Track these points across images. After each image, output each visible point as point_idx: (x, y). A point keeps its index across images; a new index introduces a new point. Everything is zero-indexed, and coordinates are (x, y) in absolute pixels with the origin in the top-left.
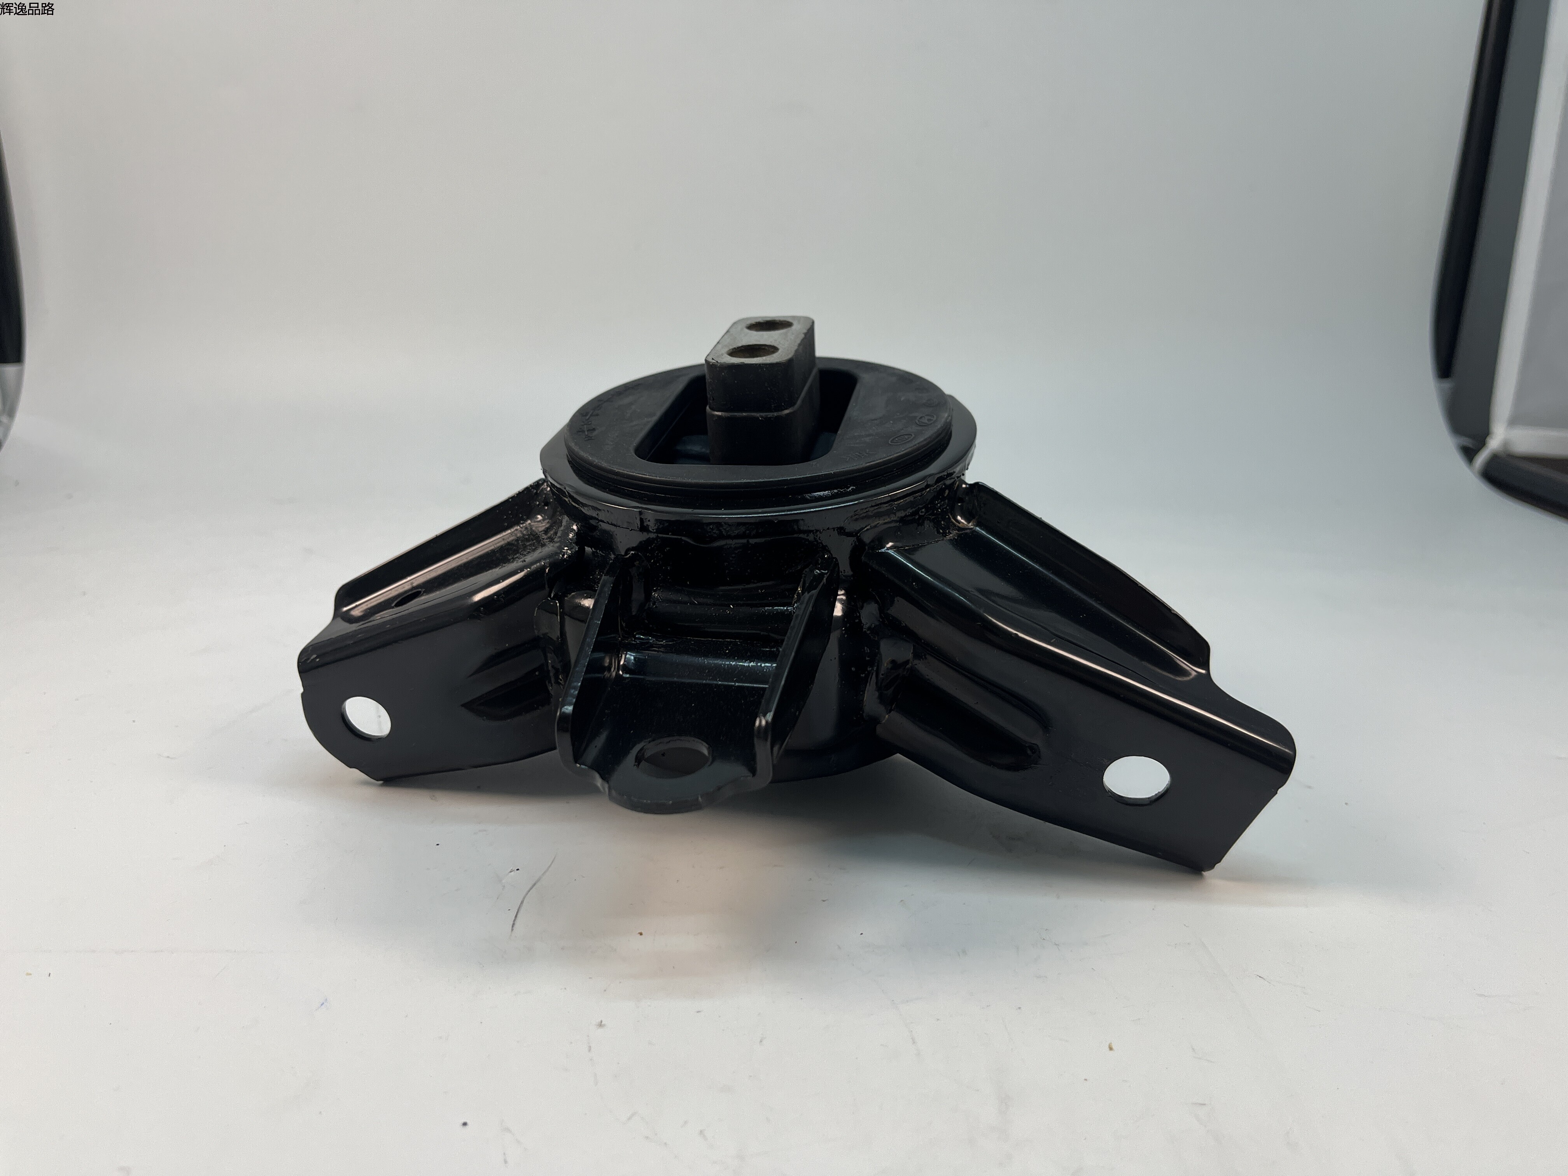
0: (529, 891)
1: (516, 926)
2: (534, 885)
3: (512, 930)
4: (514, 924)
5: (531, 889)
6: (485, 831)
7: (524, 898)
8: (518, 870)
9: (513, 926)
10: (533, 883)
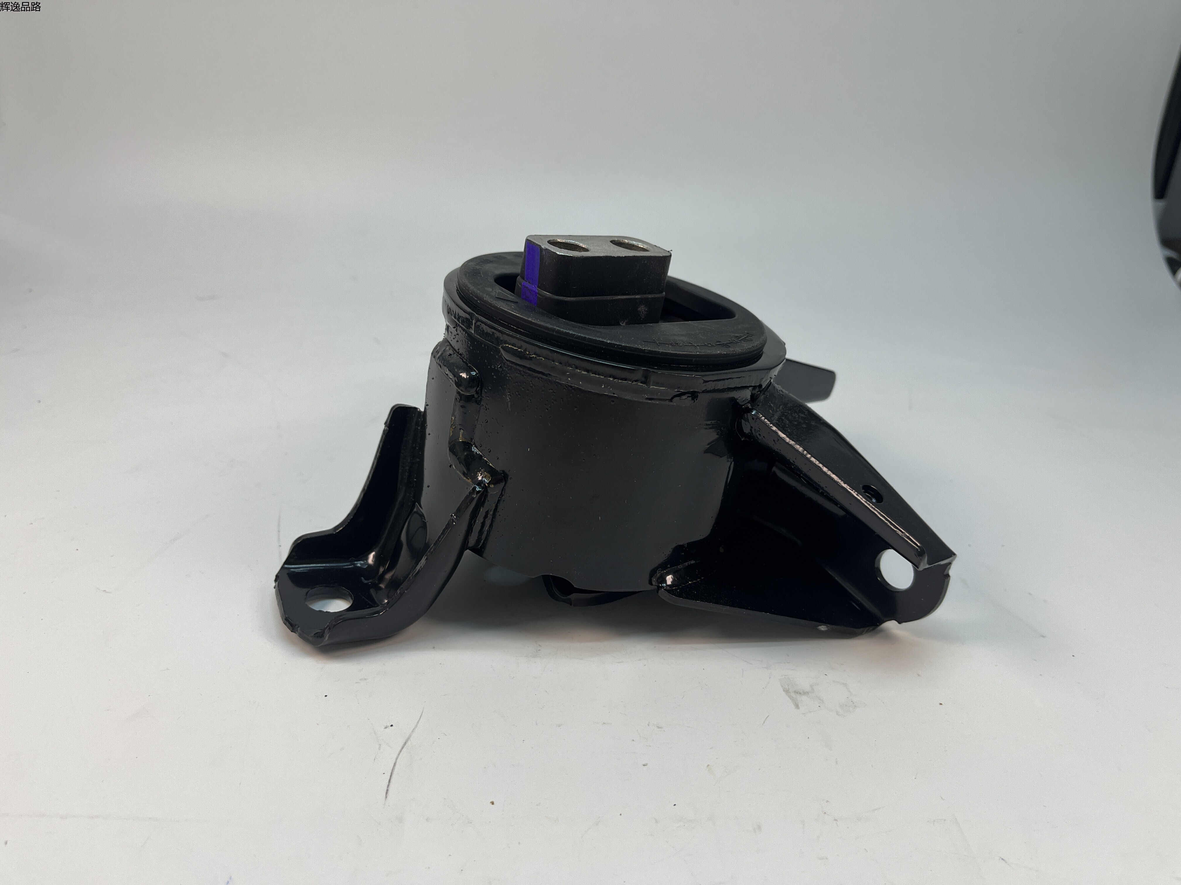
0: (401, 751)
1: (390, 793)
2: (405, 743)
3: (386, 797)
4: (387, 790)
5: (403, 748)
6: (365, 679)
7: (397, 759)
8: (392, 726)
9: (387, 793)
10: (404, 741)
